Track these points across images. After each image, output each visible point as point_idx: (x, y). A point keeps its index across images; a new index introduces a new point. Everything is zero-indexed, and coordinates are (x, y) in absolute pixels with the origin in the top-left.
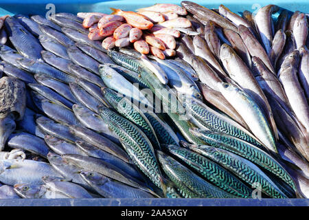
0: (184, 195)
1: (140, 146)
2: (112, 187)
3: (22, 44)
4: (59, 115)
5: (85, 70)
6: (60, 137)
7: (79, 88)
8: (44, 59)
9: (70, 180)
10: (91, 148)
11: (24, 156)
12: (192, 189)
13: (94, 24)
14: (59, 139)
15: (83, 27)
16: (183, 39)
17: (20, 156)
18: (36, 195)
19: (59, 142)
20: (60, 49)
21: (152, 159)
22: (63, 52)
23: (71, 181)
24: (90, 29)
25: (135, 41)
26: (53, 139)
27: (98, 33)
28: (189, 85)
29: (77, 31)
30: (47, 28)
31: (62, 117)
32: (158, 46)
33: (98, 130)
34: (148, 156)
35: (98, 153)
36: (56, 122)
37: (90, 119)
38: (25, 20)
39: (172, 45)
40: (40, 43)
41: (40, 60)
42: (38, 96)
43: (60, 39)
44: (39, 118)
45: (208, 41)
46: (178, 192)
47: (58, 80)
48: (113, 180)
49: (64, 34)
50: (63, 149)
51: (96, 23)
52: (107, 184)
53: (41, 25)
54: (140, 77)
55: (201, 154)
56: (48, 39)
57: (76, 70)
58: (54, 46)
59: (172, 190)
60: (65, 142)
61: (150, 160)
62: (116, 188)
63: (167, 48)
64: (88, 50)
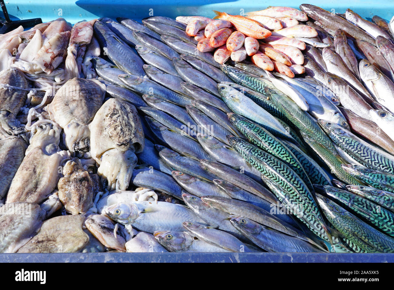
0: (351, 245)
1: (296, 188)
2: (270, 236)
3: (120, 57)
4: (184, 147)
5: (203, 91)
6: (192, 173)
7: (200, 113)
8: (150, 75)
9: (216, 227)
10: (233, 188)
11: (156, 197)
12: (366, 240)
13: (200, 31)
14: (191, 176)
15: (187, 36)
16: (310, 52)
17: (152, 197)
18: (183, 245)
19: (192, 180)
20: (165, 63)
21: (312, 204)
22: (170, 67)
23: (217, 229)
24: (196, 38)
25: (253, 54)
26: (185, 177)
27: (208, 44)
28: (333, 111)
29: (180, 40)
30: (145, 35)
31: (188, 148)
32: (283, 61)
33: (234, 166)
34: (308, 201)
35: (243, 195)
36: (182, 155)
37: (223, 152)
38: (115, 25)
39: (299, 60)
40: (138, 55)
41: (145, 77)
42: (155, 123)
43: (162, 50)
44: (163, 150)
45: (342, 55)
46: (344, 243)
47: (172, 102)
48: (267, 227)
49: (166, 44)
50: (200, 189)
51: (202, 30)
52: (263, 233)
53: (137, 33)
54: (269, 99)
55: (366, 198)
56: (148, 50)
57: (194, 90)
58: (158, 59)
59: (337, 240)
60: (198, 180)
61: (310, 205)
62: (274, 238)
63: (293, 63)
64: (200, 65)
